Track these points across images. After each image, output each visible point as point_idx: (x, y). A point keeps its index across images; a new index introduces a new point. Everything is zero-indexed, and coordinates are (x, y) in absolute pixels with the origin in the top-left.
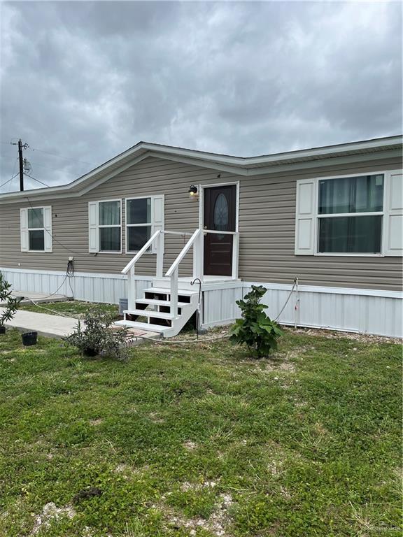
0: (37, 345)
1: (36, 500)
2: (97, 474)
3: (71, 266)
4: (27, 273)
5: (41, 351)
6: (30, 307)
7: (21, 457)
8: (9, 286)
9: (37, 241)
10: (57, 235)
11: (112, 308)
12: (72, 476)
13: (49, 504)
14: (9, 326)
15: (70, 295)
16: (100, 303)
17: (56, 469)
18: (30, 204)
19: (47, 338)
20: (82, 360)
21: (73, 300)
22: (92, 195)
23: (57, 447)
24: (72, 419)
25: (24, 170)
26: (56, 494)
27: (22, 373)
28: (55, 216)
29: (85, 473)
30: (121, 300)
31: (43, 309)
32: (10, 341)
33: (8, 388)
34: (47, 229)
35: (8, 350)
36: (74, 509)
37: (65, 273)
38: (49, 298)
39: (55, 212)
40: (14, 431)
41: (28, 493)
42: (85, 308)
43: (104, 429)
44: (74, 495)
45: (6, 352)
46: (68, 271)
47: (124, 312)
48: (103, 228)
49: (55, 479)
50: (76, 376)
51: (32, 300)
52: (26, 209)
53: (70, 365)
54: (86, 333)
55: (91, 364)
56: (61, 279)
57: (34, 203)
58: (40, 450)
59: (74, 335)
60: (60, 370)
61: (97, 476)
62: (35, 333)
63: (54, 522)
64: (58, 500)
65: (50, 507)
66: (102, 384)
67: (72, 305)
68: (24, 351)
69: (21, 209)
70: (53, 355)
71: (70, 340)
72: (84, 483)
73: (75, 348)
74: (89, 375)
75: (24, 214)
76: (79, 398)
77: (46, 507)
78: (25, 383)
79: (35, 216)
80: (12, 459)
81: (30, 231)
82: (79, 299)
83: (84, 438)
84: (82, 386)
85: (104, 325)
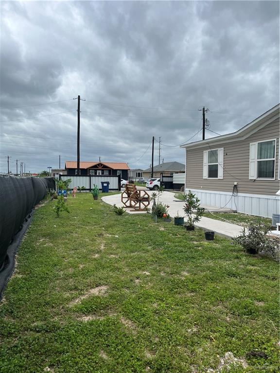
0: (214, 241)
1: (220, 347)
2: (263, 342)
3: (235, 189)
4: (210, 193)
5: (217, 245)
6: (208, 215)
7: (209, 314)
8: (199, 201)
9: (213, 172)
10: (227, 167)
11: (266, 220)
12: (245, 338)
13: (229, 352)
14: (196, 226)
15: (234, 209)
16: (256, 216)
17: (233, 330)
18: (210, 147)
19: (220, 237)
20: (246, 256)
21: (236, 212)
22: (252, 138)
23: (232, 314)
24: (242, 297)
25: (205, 126)
26: (234, 347)
27: (206, 258)
28: (226, 154)
29: (254, 338)
30: (274, 215)
31: (217, 217)
32: (197, 236)
33: (198, 266)
34: (220, 163)
35: (197, 241)
36: (247, 362)
37: (231, 194)
38: (220, 210)
39: (226, 151)
40: (204, 295)
41: (214, 340)
42: (246, 219)
43: (267, 311)
44: (247, 352)
45: (195, 243)
46: (233, 193)
47: (277, 224)
48: (260, 161)
49: (232, 336)
50: (242, 266)
51: (210, 211)
52: (207, 151)
53: (237, 258)
54: (249, 237)
55: (253, 260)
56: (228, 198)
57: (212, 147)
58: (221, 312)
59: (240, 237)
60: (230, 260)
61: (263, 344)
62: (213, 233)
63: (233, 366)
64: (235, 352)
65: (230, 355)
66: (263, 276)
67: (236, 216)
68: (206, 243)
69: (204, 151)
70: (225, 249)
71: (237, 240)
72: (253, 346)
73: (240, 246)
74: (252, 267)
75: (206, 155)
76: (245, 282)
77: (227, 354)
78: (208, 265)
79: (213, 155)
80: (203, 314)
81: (209, 165)
82: (241, 212)
83: (251, 313)
84: (248, 275)
85: (263, 233)
